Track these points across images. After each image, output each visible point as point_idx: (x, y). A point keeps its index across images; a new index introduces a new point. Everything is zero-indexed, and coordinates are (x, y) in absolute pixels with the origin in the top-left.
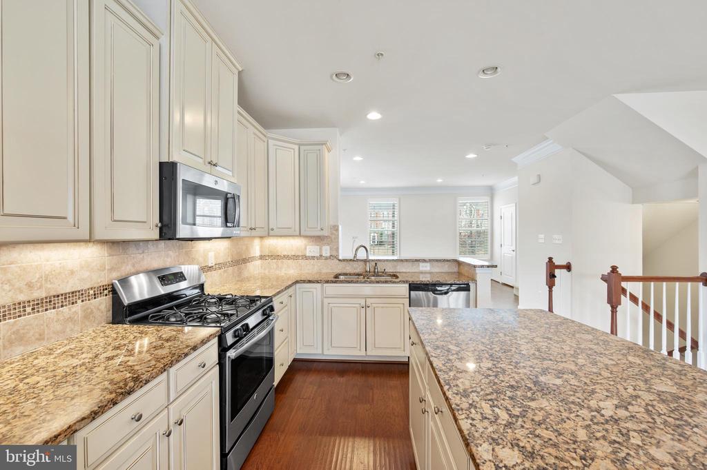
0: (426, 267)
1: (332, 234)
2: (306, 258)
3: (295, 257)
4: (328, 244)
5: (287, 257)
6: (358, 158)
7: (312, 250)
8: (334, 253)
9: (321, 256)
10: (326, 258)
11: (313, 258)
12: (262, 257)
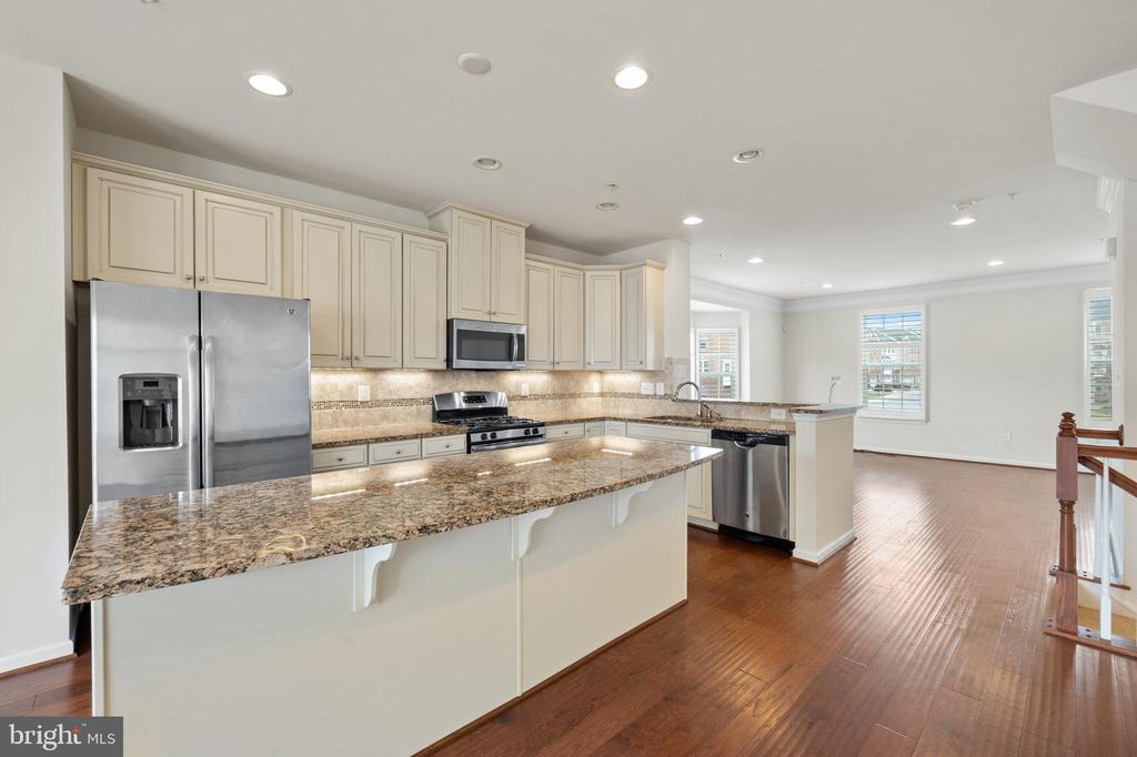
0: (780, 414)
1: (667, 368)
2: (640, 396)
3: (631, 396)
4: (662, 381)
5: (623, 395)
6: (757, 260)
7: (647, 387)
8: (669, 392)
9: (655, 395)
10: (661, 397)
11: (647, 396)
12: (602, 395)
